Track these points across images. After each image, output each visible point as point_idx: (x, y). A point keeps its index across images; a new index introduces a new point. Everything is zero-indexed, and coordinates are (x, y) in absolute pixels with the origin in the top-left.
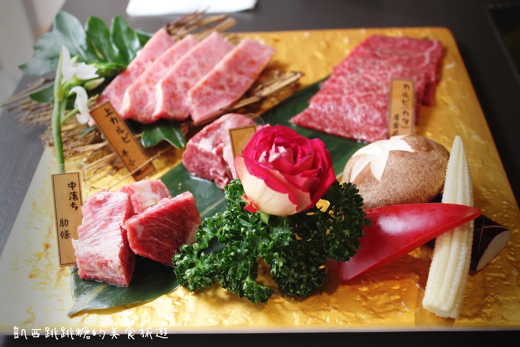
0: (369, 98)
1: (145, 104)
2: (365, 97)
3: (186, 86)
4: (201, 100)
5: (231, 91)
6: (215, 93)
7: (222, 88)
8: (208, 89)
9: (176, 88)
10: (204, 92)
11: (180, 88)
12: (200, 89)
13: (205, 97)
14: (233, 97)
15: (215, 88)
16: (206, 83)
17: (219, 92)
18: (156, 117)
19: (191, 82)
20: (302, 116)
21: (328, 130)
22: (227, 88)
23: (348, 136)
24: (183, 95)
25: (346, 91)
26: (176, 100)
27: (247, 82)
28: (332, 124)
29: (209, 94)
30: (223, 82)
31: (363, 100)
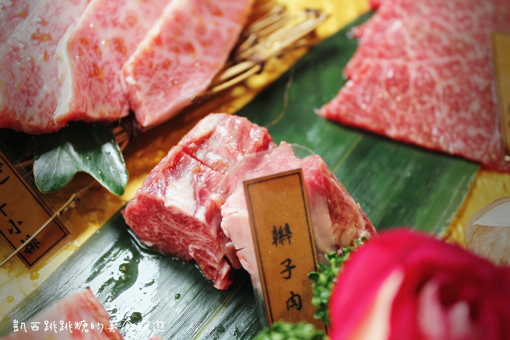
0: (456, 68)
1: (36, 94)
2: (450, 65)
3: (119, 46)
4: (154, 81)
5: (206, 53)
6: (178, 63)
7: (189, 48)
8: (164, 53)
9: (99, 55)
10: (156, 61)
11: (107, 53)
12: (149, 55)
13: (160, 73)
14: (212, 68)
15: (177, 51)
16: (158, 41)
17: (186, 59)
18: (62, 121)
19: (128, 37)
20: (341, 103)
21: (392, 132)
22: (198, 48)
23: (429, 145)
24: (115, 67)
25: (411, 53)
26: (101, 81)
27: (230, 31)
28: (398, 121)
29: (166, 65)
30: (189, 36)
31: (446, 72)
